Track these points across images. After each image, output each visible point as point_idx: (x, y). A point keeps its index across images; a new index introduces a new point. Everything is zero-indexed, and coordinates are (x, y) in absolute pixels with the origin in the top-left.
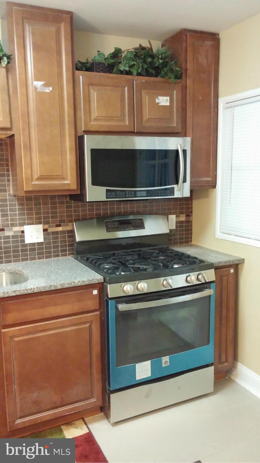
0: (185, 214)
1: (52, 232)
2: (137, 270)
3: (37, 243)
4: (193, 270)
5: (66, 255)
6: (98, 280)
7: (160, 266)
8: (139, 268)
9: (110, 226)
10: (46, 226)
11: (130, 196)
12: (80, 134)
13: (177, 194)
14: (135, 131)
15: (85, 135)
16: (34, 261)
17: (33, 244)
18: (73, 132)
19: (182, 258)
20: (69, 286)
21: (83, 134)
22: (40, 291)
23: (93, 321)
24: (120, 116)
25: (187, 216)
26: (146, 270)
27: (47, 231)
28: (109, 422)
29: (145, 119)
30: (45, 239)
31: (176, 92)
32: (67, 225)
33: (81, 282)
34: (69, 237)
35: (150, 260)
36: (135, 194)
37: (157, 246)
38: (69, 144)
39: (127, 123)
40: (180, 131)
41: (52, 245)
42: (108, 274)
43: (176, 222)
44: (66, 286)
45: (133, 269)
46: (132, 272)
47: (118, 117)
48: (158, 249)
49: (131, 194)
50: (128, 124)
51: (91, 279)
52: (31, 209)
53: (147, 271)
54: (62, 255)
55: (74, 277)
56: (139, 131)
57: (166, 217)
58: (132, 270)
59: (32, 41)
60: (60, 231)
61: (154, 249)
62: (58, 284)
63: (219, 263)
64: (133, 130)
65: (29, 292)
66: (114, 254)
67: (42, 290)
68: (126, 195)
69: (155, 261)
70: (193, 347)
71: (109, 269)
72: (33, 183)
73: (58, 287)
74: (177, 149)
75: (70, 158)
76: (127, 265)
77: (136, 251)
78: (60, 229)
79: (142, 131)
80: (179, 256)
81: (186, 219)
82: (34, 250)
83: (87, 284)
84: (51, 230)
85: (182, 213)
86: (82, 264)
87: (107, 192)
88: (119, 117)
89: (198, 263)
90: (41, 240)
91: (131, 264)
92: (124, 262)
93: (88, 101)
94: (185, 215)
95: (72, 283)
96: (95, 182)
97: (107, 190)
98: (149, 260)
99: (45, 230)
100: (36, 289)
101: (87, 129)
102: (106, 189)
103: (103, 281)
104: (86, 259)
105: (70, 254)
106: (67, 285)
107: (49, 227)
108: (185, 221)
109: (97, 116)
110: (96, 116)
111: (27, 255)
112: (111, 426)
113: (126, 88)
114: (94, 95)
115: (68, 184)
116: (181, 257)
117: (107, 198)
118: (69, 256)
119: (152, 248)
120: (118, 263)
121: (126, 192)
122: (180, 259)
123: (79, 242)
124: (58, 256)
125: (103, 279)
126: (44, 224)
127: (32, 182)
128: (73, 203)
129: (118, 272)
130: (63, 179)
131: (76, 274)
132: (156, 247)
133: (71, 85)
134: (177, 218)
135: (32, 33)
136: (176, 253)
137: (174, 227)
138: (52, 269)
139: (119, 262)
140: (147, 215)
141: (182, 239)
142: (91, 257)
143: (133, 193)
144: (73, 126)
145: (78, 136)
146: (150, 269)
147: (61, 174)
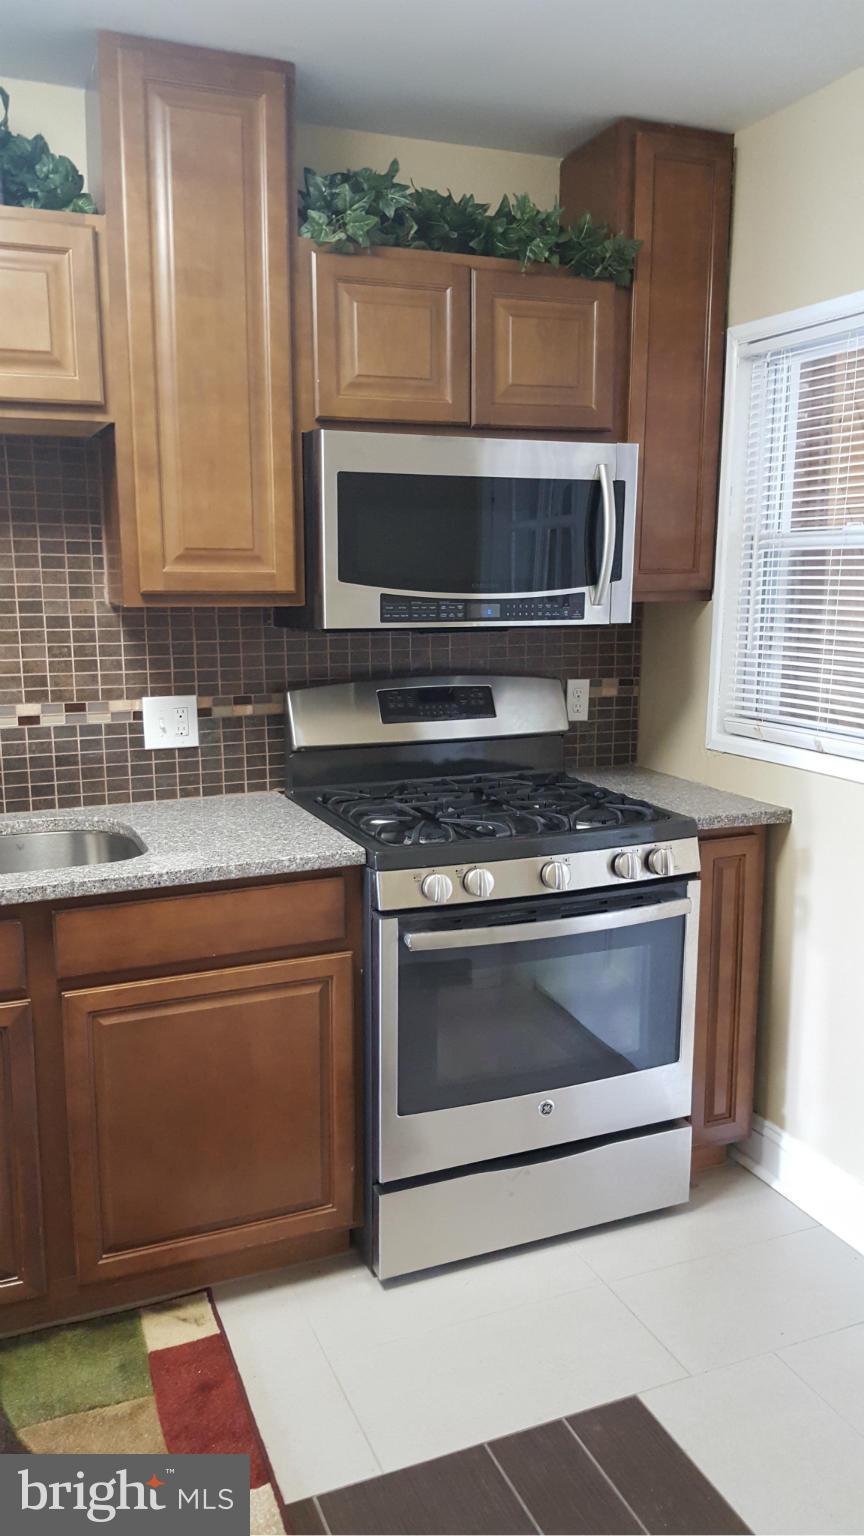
0: (617, 676)
1: (224, 719)
2: (467, 833)
3: (179, 749)
4: (633, 840)
5: (262, 787)
6: (350, 858)
7: (535, 825)
8: (472, 828)
9: (392, 706)
10: (207, 702)
11: (452, 615)
12: (307, 425)
13: (594, 615)
14: (473, 423)
15: (322, 431)
16: (170, 802)
17: (168, 753)
18: (288, 420)
19: (603, 803)
20: (263, 871)
21: (317, 426)
22: (177, 882)
23: (331, 977)
24: (427, 377)
25: (622, 683)
26: (492, 833)
27: (210, 715)
28: (374, 1275)
29: (501, 387)
30: (202, 738)
31: (599, 307)
32: (269, 701)
33: (298, 861)
34: (273, 734)
35: (509, 805)
36: (468, 610)
37: (531, 768)
38: (274, 455)
39: (449, 399)
40: (609, 425)
41: (223, 757)
42: (379, 842)
43: (590, 699)
44: (255, 872)
45: (455, 831)
46: (450, 840)
47: (421, 379)
48: (533, 778)
49: (457, 611)
50: (450, 402)
51: (328, 854)
52: (163, 650)
53: (497, 836)
54: (253, 788)
55: (280, 847)
56: (485, 422)
57: (558, 682)
58: (452, 832)
59: (172, 146)
60: (248, 717)
61: (521, 777)
62: (232, 864)
63: (711, 820)
64: (465, 419)
65: (146, 885)
66: (402, 789)
67: (184, 880)
68: (438, 611)
69: (523, 808)
70: (629, 1068)
71: (384, 828)
72: (166, 570)
73: (231, 872)
74: (596, 478)
75: (277, 502)
76: (438, 819)
77: (470, 781)
78: (248, 710)
79: (492, 423)
80: (596, 797)
81: (619, 693)
82: (171, 768)
83: (316, 868)
84: (220, 712)
85: (609, 674)
86: (306, 813)
87: (384, 603)
88: (426, 379)
89: (650, 818)
90: (192, 740)
91: (451, 816)
92: (431, 812)
93: (333, 328)
94: (616, 681)
95: (272, 863)
96: (350, 572)
97: (384, 597)
98: (504, 807)
99: (203, 713)
100: (165, 877)
101: (328, 413)
102: (382, 595)
103: (363, 860)
104: (320, 799)
105: (273, 786)
106: (256, 868)
107: (217, 703)
108: (617, 698)
109: (359, 376)
110: (357, 373)
111: (148, 783)
112: (380, 1288)
113: (448, 291)
114: (352, 312)
115: (272, 577)
116: (602, 801)
117: (383, 620)
118: (271, 789)
119: (516, 774)
120: (412, 812)
121: (441, 603)
122: (598, 807)
123: (300, 748)
124: (239, 789)
125: (364, 856)
126: (199, 695)
127: (164, 567)
128: (286, 636)
129: (410, 838)
130: (257, 559)
131: (285, 840)
132: (527, 773)
133: (284, 281)
134: (593, 688)
135: (172, 124)
136: (586, 790)
137: (583, 716)
138: (219, 824)
139: (417, 809)
140: (504, 678)
141: (608, 750)
142: (337, 791)
143: (460, 607)
144: (289, 402)
145: (303, 434)
146: (504, 831)
147: (251, 547)
